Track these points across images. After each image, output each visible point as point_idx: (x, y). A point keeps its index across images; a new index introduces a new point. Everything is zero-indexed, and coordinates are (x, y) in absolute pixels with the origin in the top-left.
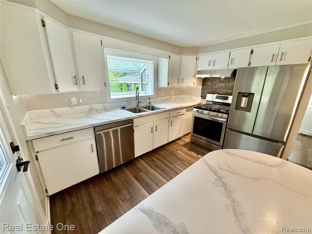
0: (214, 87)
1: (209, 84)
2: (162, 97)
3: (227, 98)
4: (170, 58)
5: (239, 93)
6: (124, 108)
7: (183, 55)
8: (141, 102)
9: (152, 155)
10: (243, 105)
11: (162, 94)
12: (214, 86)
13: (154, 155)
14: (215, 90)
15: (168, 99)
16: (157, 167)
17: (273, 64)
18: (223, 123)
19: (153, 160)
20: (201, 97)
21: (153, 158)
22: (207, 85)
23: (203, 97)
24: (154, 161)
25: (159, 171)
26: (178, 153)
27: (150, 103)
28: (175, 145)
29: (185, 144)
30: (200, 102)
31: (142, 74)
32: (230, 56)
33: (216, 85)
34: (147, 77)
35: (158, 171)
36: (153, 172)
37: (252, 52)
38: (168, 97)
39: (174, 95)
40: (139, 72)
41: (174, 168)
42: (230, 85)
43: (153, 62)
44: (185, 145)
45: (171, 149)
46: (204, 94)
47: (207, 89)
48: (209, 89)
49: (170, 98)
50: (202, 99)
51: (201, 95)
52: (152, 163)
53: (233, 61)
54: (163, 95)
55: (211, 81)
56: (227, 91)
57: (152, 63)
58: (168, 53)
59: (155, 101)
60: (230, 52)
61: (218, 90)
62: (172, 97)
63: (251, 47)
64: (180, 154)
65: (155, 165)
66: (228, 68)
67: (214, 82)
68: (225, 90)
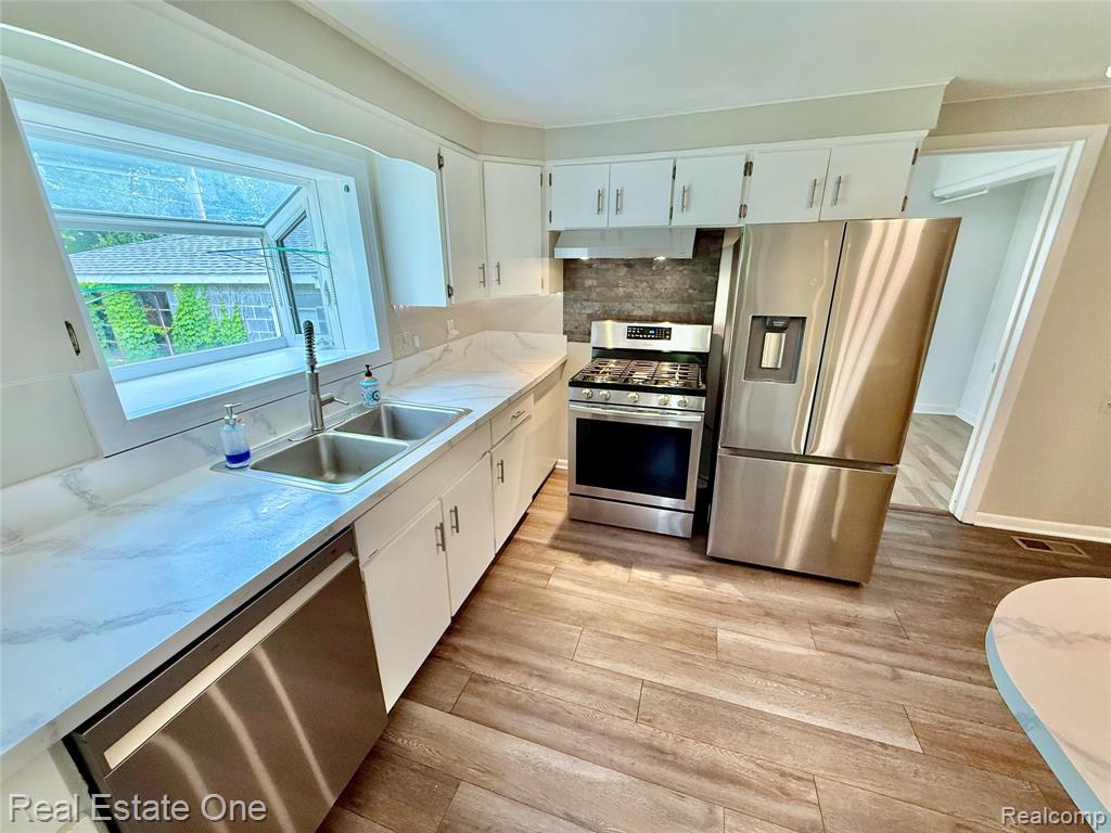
0: (612, 294)
1: (589, 283)
2: (417, 351)
3: (666, 335)
4: (441, 166)
5: (754, 317)
6: (239, 458)
7: (487, 158)
8: (331, 400)
9: (456, 649)
10: (768, 360)
11: (414, 343)
12: (611, 290)
13: (466, 648)
14: (616, 306)
15: (439, 359)
16: (517, 708)
17: (811, 216)
18: (690, 431)
19: (476, 679)
20: (565, 333)
21: (470, 665)
22: (584, 289)
23: (572, 333)
24: (487, 681)
25: (533, 726)
26: (557, 589)
27: (375, 396)
28: (524, 557)
29: (556, 537)
30: (565, 354)
31: (280, 243)
32: (674, 177)
33: (617, 286)
34: (322, 259)
35: (532, 731)
36: (512, 747)
37: (748, 168)
38: (437, 350)
39: (457, 338)
40: (262, 235)
41: (585, 674)
42: (668, 286)
43: (352, 183)
44: (561, 542)
45: (520, 582)
46: (577, 324)
47: (584, 303)
48: (593, 301)
49: (445, 350)
50: (569, 340)
51: (565, 325)
52: (481, 695)
53: (688, 196)
54: (417, 344)
55: (597, 273)
56: (658, 308)
57: (347, 189)
58: (430, 142)
59: (392, 378)
60: (675, 162)
61: (628, 306)
62: (452, 345)
63: (744, 148)
64: (569, 592)
65: (499, 703)
66: (673, 224)
67: (610, 276)
68: (651, 305)
